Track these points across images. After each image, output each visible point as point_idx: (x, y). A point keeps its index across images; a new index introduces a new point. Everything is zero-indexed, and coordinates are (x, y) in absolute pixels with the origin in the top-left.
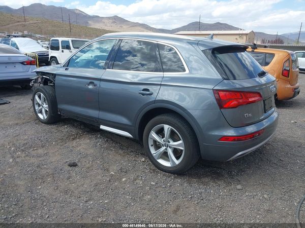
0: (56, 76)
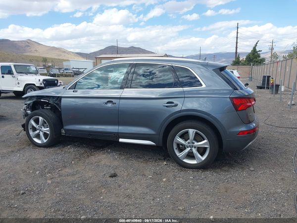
0: (62, 99)
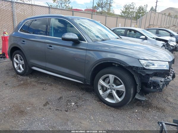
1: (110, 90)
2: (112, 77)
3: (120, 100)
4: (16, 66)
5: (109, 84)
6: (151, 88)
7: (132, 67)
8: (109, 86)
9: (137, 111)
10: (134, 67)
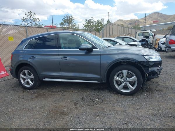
1: (124, 83)
2: (125, 72)
3: (134, 88)
4: (22, 82)
5: (123, 78)
6: (151, 76)
7: (140, 62)
8: (123, 79)
9: (145, 94)
10: (141, 61)
